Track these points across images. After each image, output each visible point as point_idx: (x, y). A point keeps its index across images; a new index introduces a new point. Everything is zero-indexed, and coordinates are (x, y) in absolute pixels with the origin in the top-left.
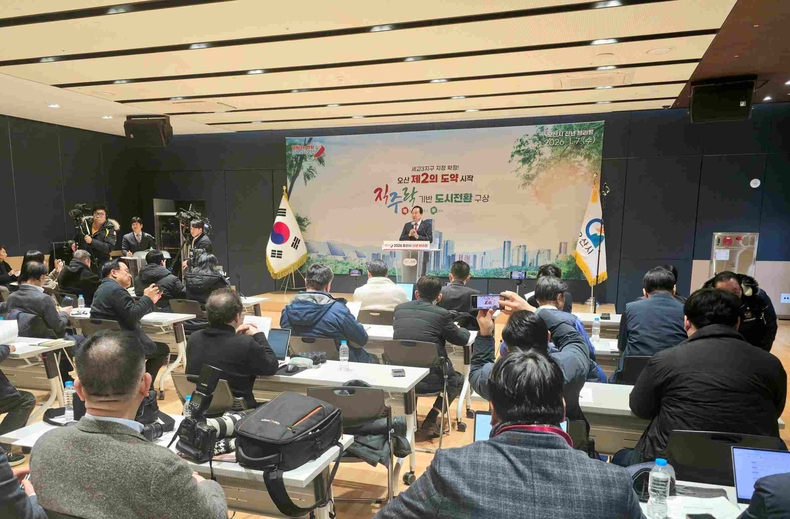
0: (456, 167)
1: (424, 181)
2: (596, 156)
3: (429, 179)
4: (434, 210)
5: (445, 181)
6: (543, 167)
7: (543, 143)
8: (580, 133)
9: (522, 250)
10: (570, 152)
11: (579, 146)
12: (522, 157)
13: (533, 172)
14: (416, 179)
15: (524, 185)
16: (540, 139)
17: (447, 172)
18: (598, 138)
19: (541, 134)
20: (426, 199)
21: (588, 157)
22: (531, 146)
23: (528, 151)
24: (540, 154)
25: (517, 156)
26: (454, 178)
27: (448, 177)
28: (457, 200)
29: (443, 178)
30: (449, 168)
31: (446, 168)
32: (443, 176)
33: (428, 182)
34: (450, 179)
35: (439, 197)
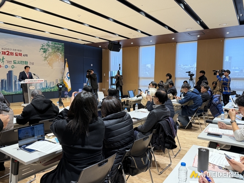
0: (21, 51)
2: (63, 54)
3: (10, 54)
4: (13, 67)
5: (17, 55)
6: (50, 55)
7: (49, 47)
8: (58, 46)
9: (45, 81)
10: (57, 51)
11: (58, 49)
12: (43, 50)
13: (47, 56)
14: (4, 53)
15: (45, 60)
16: (48, 45)
17: (17, 52)
18: (63, 48)
19: (48, 44)
20: (9, 62)
21: (61, 53)
22: (46, 47)
23: (45, 49)
24: (49, 50)
25: (41, 50)
26: (20, 54)
27: (18, 54)
28: (22, 63)
29: (16, 54)
30: (18, 50)
31: (17, 50)
32: (16, 53)
33: (9, 55)
34: (19, 55)
35: (15, 62)
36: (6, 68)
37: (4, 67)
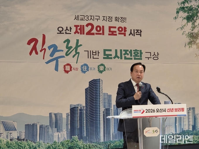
0: (123, 19)
1: (89, 33)
3: (94, 31)
4: (102, 68)
5: (112, 33)
9: (191, 111)
14: (80, 30)
20: (92, 54)
22: (194, 4)
26: (123, 31)
27: (116, 30)
28: (127, 56)
29: (110, 31)
30: (117, 19)
31: (114, 19)
32: (110, 28)
33: (93, 34)
34: (118, 32)
35: (107, 53)
36: (84, 72)
37: (80, 69)
